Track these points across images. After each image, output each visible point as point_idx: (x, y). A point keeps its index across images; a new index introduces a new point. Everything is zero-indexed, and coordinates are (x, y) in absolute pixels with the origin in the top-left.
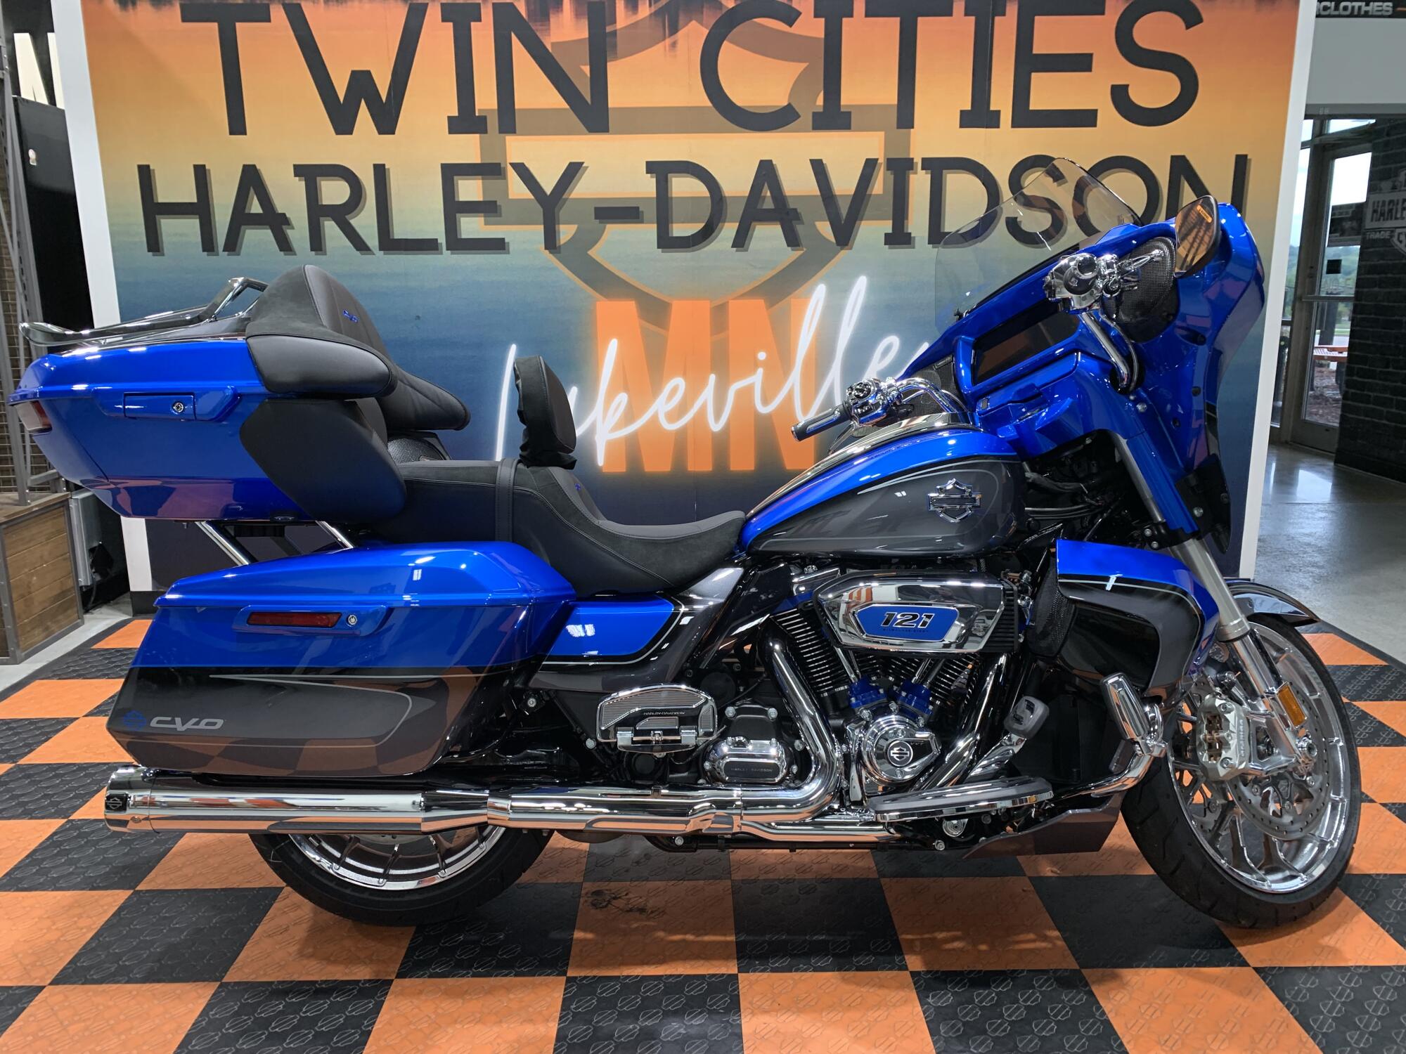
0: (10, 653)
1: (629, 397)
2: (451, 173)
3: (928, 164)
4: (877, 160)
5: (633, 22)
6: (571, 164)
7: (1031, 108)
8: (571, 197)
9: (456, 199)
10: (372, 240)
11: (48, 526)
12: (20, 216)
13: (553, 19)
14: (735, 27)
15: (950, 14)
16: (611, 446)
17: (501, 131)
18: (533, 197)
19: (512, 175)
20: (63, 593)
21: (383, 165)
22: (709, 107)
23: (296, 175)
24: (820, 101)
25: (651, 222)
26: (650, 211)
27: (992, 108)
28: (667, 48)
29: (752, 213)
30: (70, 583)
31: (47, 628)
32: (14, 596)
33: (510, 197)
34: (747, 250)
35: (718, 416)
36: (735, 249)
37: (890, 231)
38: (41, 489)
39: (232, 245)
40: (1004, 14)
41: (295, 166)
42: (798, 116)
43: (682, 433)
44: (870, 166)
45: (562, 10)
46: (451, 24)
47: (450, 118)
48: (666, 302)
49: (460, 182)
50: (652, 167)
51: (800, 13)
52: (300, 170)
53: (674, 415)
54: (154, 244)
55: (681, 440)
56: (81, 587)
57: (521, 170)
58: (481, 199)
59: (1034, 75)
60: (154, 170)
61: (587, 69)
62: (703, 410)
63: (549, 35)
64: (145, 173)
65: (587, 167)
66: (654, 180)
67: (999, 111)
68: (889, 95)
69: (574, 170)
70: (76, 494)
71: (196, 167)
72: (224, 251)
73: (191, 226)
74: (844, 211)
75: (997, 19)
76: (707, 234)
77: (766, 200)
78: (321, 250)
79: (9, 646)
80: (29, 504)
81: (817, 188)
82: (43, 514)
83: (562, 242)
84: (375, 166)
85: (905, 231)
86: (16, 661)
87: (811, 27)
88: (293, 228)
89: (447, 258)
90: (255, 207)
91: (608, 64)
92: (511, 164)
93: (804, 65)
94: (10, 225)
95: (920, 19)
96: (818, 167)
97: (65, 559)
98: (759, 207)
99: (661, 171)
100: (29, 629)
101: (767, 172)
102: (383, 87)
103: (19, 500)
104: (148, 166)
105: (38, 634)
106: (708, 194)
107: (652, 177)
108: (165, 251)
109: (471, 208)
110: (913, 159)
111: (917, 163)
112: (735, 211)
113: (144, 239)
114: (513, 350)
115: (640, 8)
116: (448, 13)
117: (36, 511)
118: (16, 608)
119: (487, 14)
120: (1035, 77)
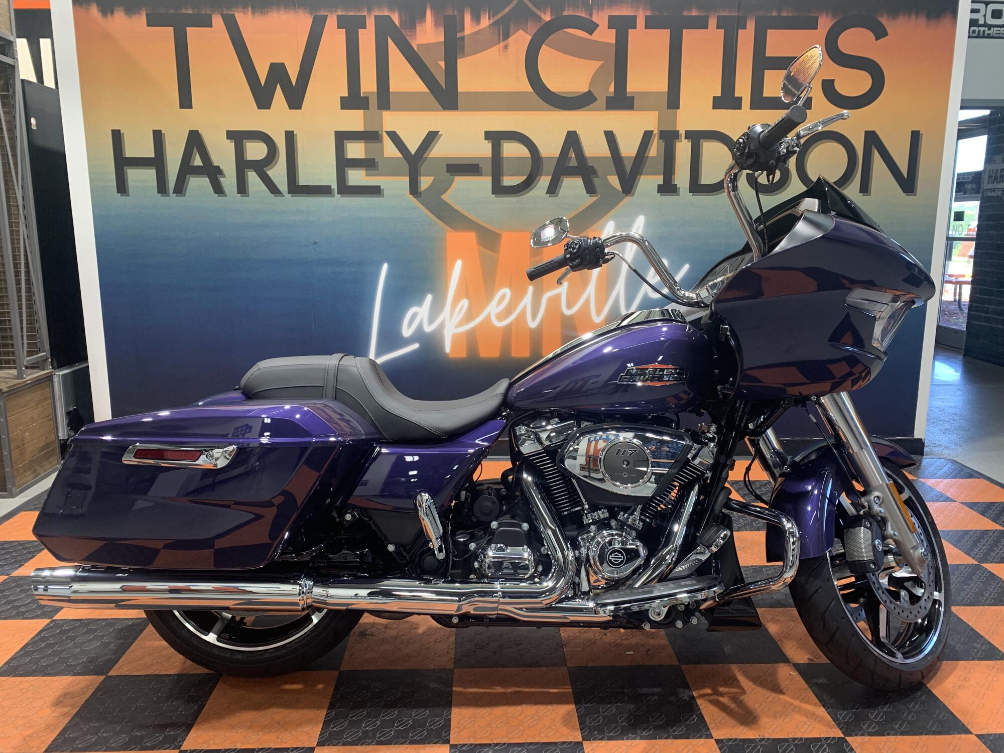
0: (8, 490)
1: (469, 301)
2: (342, 138)
3: (689, 135)
4: (653, 131)
5: (476, 30)
6: (430, 132)
7: (764, 96)
8: (430, 156)
9: (345, 157)
10: (283, 185)
11: (37, 395)
12: (24, 165)
13: (418, 28)
14: (552, 34)
15: (707, 28)
16: (455, 338)
17: (378, 109)
18: (400, 155)
19: (387, 140)
20: (47, 445)
21: (293, 132)
22: (530, 93)
23: (227, 139)
24: (612, 89)
25: (487, 175)
26: (487, 167)
27: (736, 96)
28: (501, 49)
29: (562, 169)
30: (53, 437)
31: (35, 471)
32: (12, 447)
33: (385, 156)
34: (557, 197)
35: (534, 317)
36: (548, 195)
37: (662, 183)
38: (33, 368)
39: (180, 188)
40: (745, 28)
41: (228, 132)
42: (595, 99)
43: (507, 330)
44: (647, 136)
45: (425, 22)
46: (344, 30)
47: (342, 98)
48: (499, 234)
49: (348, 144)
50: (489, 135)
51: (598, 25)
52: (231, 135)
53: (501, 316)
54: (122, 187)
55: (507, 334)
56: (60, 440)
57: (394, 137)
58: (364, 157)
59: (766, 71)
60: (123, 134)
61: (442, 64)
62: (523, 313)
63: (416, 39)
64: (117, 136)
65: (442, 135)
66: (491, 144)
67: (741, 97)
68: (662, 86)
69: (432, 137)
70: (58, 371)
71: (154, 131)
72: (173, 193)
73: (149, 175)
74: (628, 167)
75: (739, 30)
76: (528, 184)
77: (572, 160)
78: (245, 193)
79: (7, 484)
80: (25, 378)
81: (609, 152)
82: (35, 385)
83: (422, 189)
84: (286, 132)
85: (673, 183)
86: (12, 496)
87: (606, 36)
88: (225, 177)
89: (338, 199)
90: (198, 161)
91: (458, 60)
92: (386, 132)
93: (601, 62)
94: (17, 173)
95: (684, 30)
96: (610, 137)
97: (48, 420)
98: (566, 165)
99: (496, 138)
100: (22, 472)
101: (572, 140)
102: (293, 74)
103: (18, 376)
104: (120, 130)
105: (29, 476)
106: (530, 156)
107: (489, 142)
108: (130, 193)
109: (356, 163)
110: (678, 131)
111: (681, 134)
112: (549, 168)
113: (114, 183)
114: (385, 267)
115: (482, 21)
116: (342, 23)
117: (29, 384)
118: (13, 456)
119: (371, 22)
120: (767, 73)
